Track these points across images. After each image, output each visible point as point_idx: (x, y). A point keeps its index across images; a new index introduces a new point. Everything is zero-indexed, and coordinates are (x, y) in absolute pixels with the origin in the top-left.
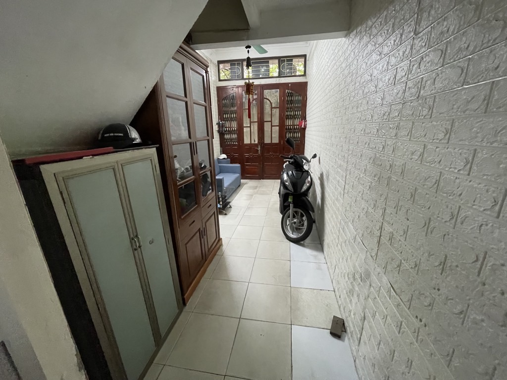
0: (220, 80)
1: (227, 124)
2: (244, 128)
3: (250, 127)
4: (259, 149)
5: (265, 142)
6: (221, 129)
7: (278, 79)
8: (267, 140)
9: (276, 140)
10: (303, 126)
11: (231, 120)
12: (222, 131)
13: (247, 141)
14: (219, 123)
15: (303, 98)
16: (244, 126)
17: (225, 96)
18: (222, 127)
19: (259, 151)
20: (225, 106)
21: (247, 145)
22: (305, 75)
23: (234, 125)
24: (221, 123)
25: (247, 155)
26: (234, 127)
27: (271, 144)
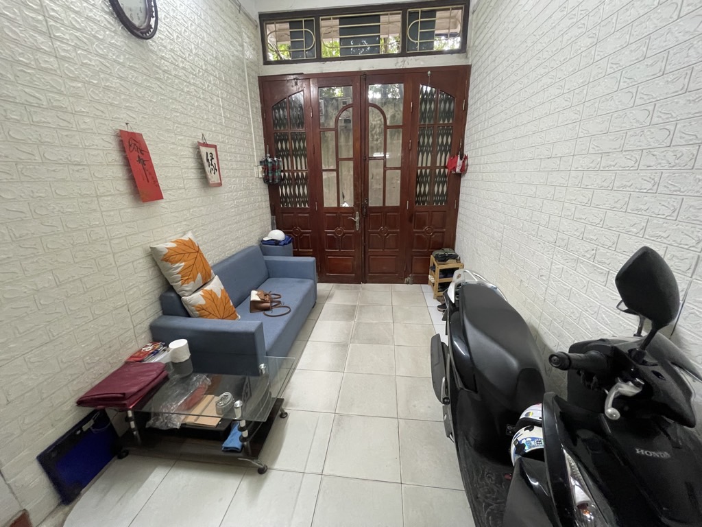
0: (267, 62)
1: (285, 164)
2: (324, 173)
3: (337, 170)
4: (357, 219)
5: (370, 205)
6: (270, 175)
7: (401, 59)
8: (374, 201)
9: (394, 200)
10: (458, 170)
11: (295, 153)
12: (273, 179)
13: (330, 201)
14: (266, 160)
15: (459, 105)
16: (324, 168)
17: (278, 98)
18: (274, 170)
19: (357, 225)
20: (280, 122)
21: (330, 210)
22: (463, 49)
23: (301, 165)
24: (270, 160)
25: (329, 232)
26: (301, 170)
27: (384, 210)
